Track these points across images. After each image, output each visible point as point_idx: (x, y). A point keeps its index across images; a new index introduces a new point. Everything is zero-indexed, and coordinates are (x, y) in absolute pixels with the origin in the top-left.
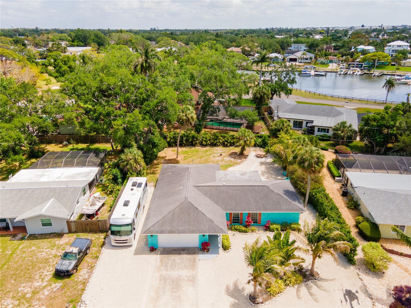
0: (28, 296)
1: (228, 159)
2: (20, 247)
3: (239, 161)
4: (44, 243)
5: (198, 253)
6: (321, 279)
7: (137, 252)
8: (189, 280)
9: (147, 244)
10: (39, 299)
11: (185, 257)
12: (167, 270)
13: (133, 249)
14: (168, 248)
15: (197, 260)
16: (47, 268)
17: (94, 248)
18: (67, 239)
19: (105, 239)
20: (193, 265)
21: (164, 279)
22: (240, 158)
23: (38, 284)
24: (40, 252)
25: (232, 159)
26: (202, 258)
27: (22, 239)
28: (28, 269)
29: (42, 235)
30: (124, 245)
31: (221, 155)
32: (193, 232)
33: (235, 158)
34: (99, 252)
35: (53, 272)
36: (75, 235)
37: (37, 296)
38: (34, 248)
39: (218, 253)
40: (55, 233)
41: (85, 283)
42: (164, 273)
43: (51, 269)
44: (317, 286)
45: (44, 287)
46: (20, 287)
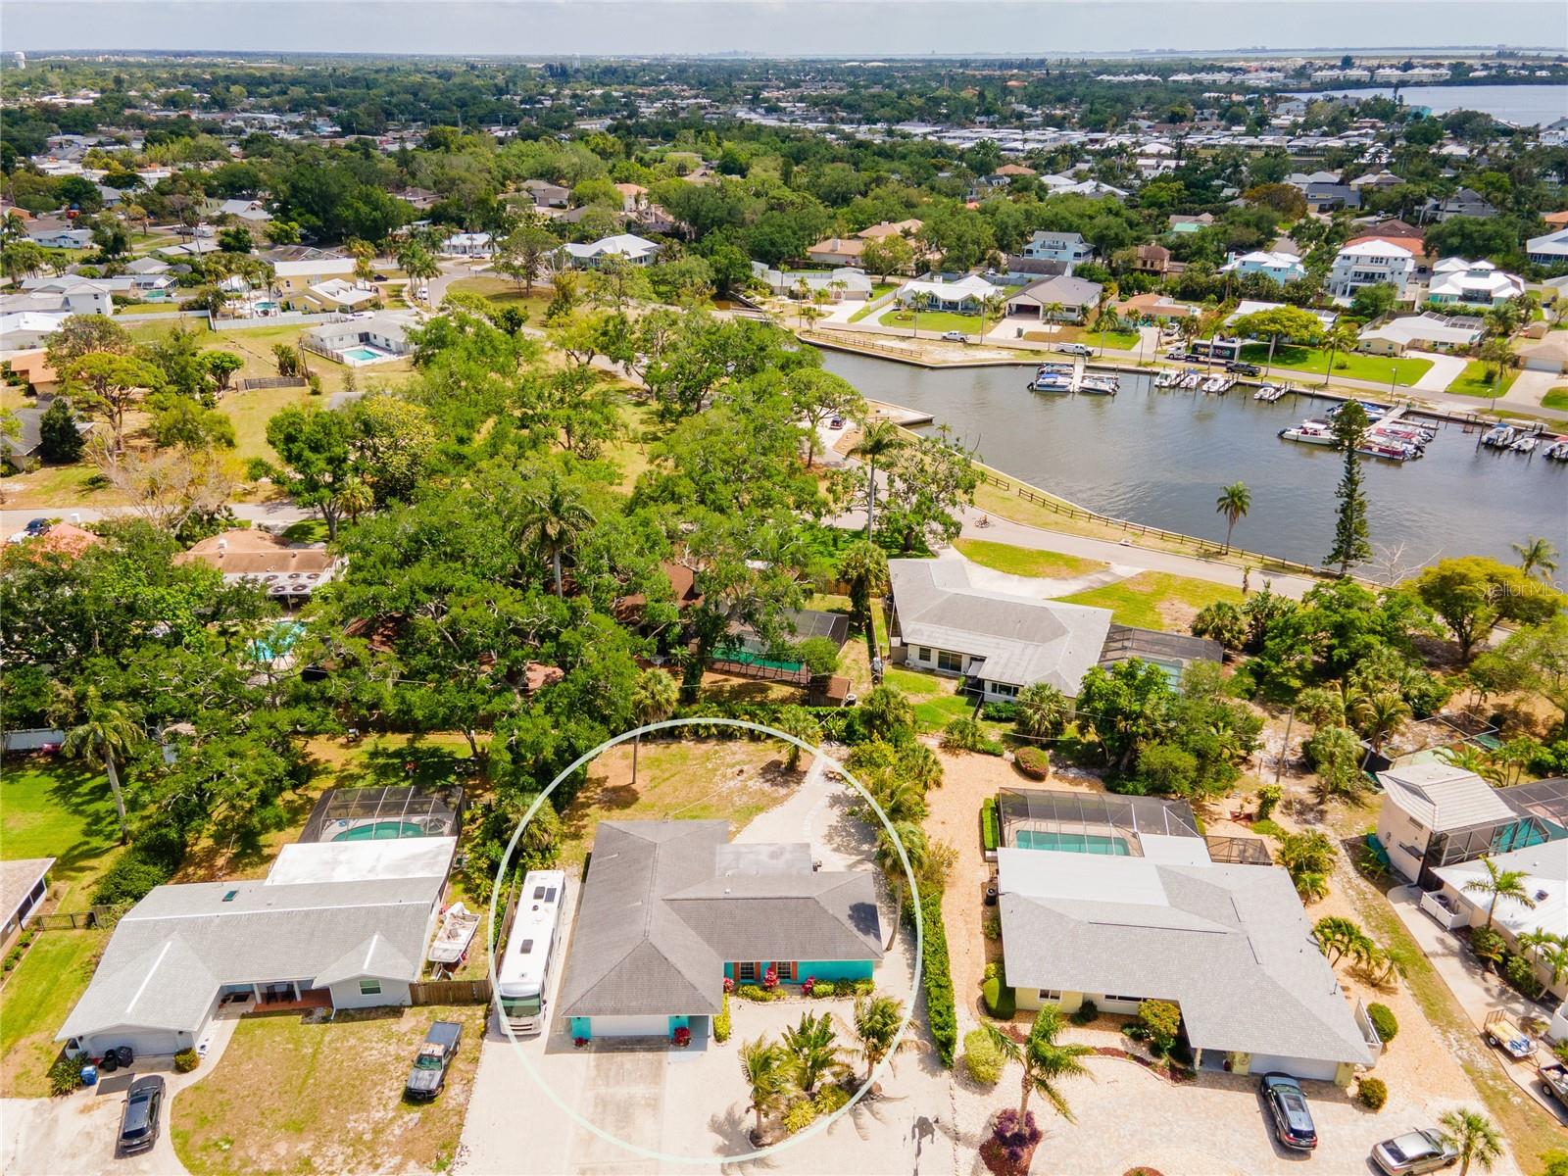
0: (367, 1137)
1: (757, 784)
2: (327, 1039)
3: (783, 791)
4: (371, 1029)
5: (667, 1050)
6: (884, 1098)
7: (552, 1049)
8: (649, 1106)
9: (569, 1030)
10: (388, 1143)
11: (643, 1057)
12: (608, 1085)
13: (543, 1040)
14: (610, 1038)
15: (665, 1063)
16: (388, 1084)
17: (468, 1040)
18: (413, 1020)
19: (486, 1017)
20: (657, 1076)
21: (602, 1103)
22: (786, 783)
23: (380, 1115)
24: (366, 1048)
25: (767, 787)
26: (676, 1060)
27: (325, 1020)
28: (354, 1086)
29: (361, 1010)
30: (526, 1034)
31: (741, 771)
32: (656, 1011)
33: (773, 782)
34: (479, 1048)
35: (400, 1092)
36: (426, 1010)
37: (383, 1138)
38: (353, 1041)
39: (705, 1049)
40: (386, 1006)
41: (461, 1113)
42: (602, 1090)
43: (396, 1085)
44: (872, 1112)
45: (392, 1121)
46: (348, 1121)
